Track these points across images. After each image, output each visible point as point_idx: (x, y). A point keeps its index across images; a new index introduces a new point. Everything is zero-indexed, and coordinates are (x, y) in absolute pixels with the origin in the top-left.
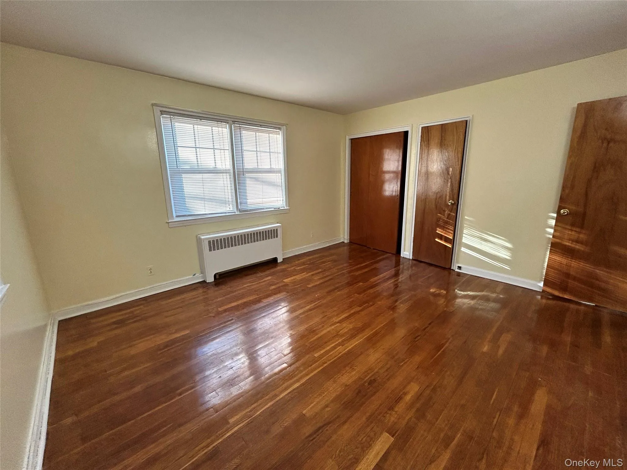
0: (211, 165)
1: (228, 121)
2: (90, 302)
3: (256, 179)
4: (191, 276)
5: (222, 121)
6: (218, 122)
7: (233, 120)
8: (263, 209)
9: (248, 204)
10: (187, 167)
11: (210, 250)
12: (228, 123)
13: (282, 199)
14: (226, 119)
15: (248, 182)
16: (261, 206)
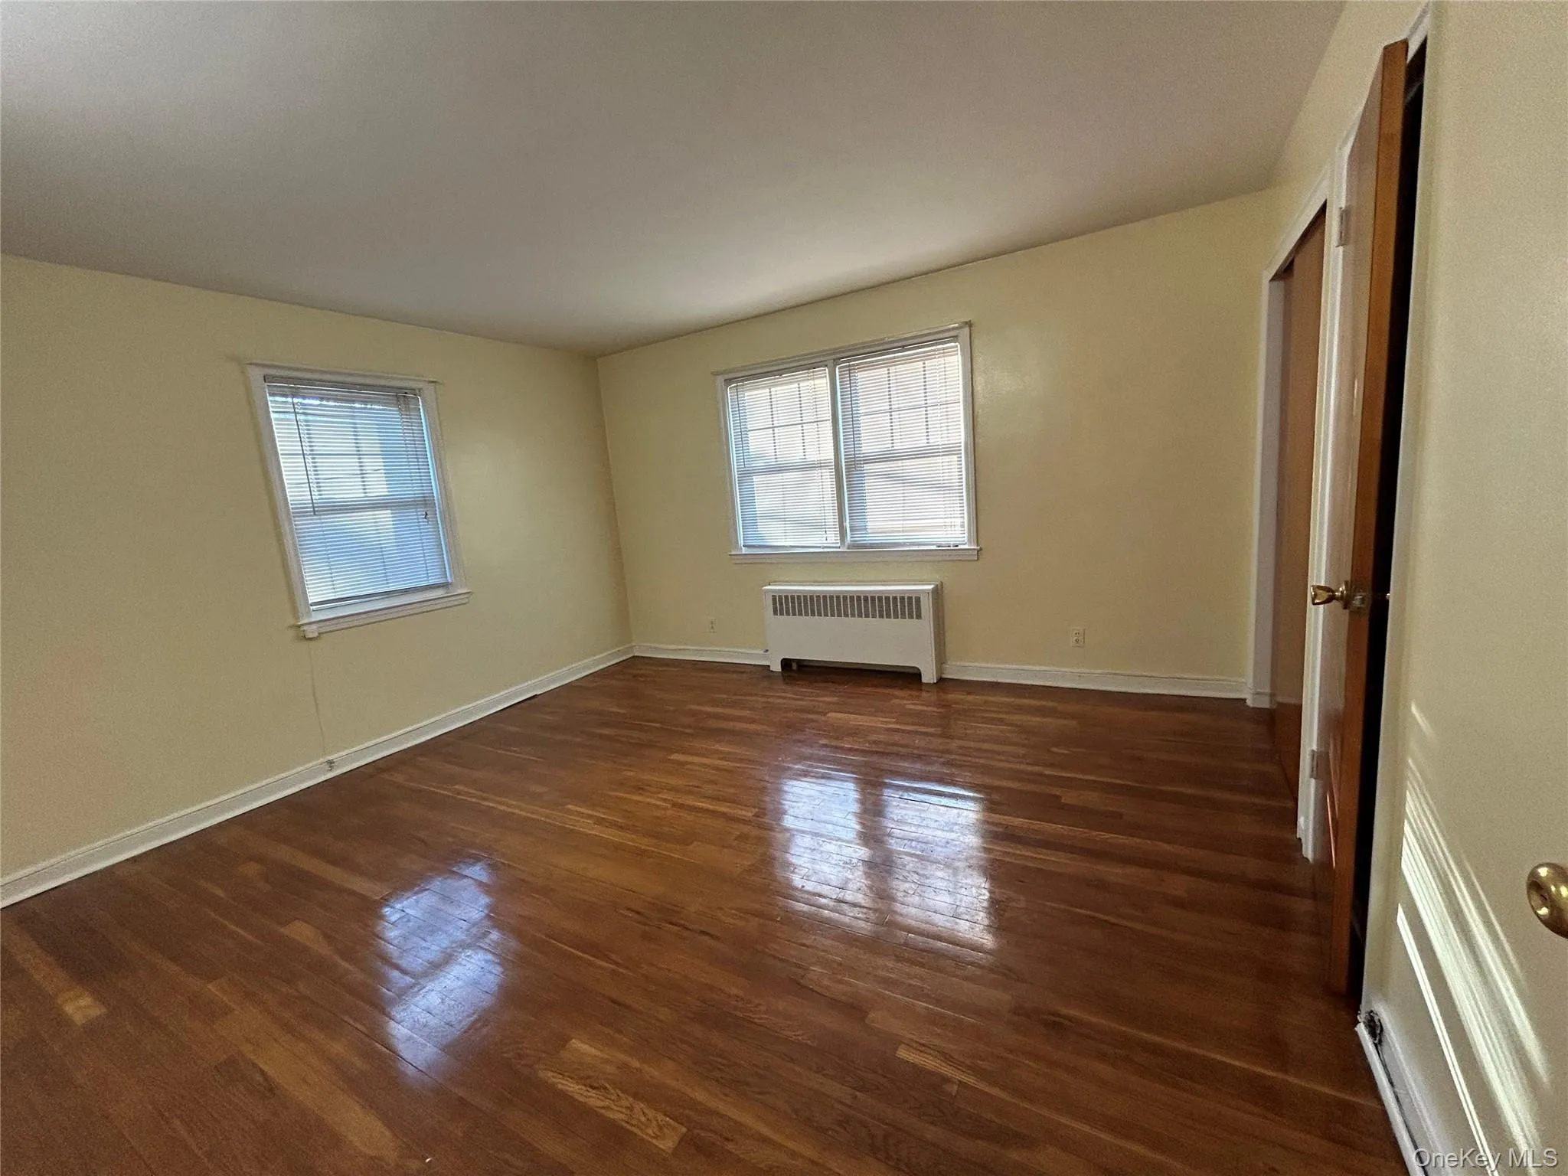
0: (794, 455)
1: (825, 363)
2: (661, 646)
3: (887, 476)
4: (762, 652)
5: (814, 365)
6: (809, 369)
7: (834, 357)
8: (904, 544)
9: (870, 531)
10: (760, 464)
11: (775, 613)
12: (826, 366)
13: (958, 521)
14: (822, 359)
15: (869, 484)
16: (899, 538)
